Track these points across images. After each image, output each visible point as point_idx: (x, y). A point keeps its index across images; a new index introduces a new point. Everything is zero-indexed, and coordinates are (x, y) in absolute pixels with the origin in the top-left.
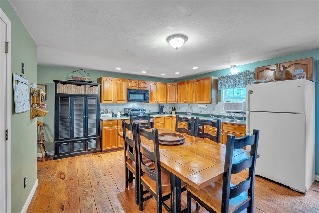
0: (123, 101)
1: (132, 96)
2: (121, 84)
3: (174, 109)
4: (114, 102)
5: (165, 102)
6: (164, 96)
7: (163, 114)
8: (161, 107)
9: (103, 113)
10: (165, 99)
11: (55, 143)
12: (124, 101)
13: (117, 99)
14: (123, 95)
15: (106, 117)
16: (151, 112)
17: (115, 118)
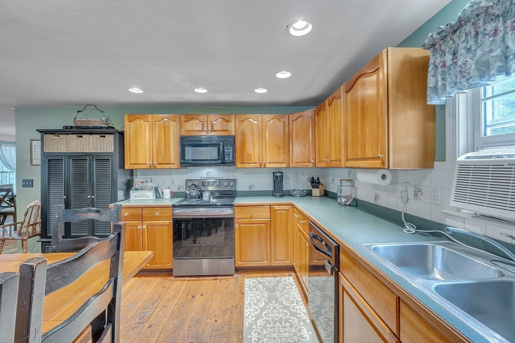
0: (170, 164)
1: (190, 153)
2: (165, 127)
3: (315, 183)
4: (150, 166)
5: (284, 165)
6: (281, 151)
7: (282, 196)
8: (278, 178)
9: (137, 189)
10: (282, 158)
11: (43, 242)
12: (174, 164)
13: (157, 161)
14: (169, 151)
15: (142, 198)
16: (253, 189)
17: (160, 203)
